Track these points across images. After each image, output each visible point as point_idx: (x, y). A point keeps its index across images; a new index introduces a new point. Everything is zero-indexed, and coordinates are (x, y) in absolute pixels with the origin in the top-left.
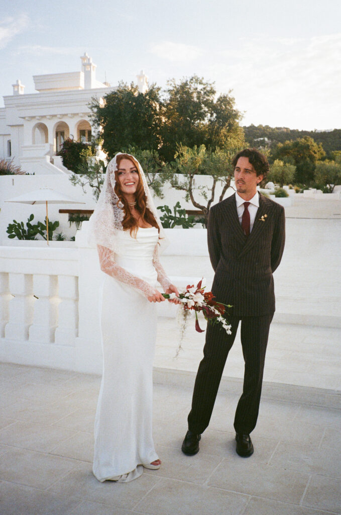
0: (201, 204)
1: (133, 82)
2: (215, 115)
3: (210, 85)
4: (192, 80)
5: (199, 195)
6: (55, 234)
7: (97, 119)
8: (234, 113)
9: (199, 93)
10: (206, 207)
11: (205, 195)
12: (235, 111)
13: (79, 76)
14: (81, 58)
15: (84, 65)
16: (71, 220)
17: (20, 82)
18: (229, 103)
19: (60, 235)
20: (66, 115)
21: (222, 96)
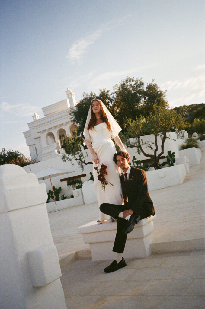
0: (150, 154)
1: (92, 92)
2: (147, 98)
3: (139, 80)
4: (127, 80)
5: (146, 147)
6: (60, 196)
7: (75, 119)
8: (159, 93)
9: (133, 87)
10: (154, 155)
11: (150, 147)
12: (159, 92)
13: (67, 101)
14: (66, 91)
15: (68, 95)
16: (69, 184)
17: (36, 114)
18: (154, 88)
19: (63, 196)
20: (62, 124)
21: (148, 85)
